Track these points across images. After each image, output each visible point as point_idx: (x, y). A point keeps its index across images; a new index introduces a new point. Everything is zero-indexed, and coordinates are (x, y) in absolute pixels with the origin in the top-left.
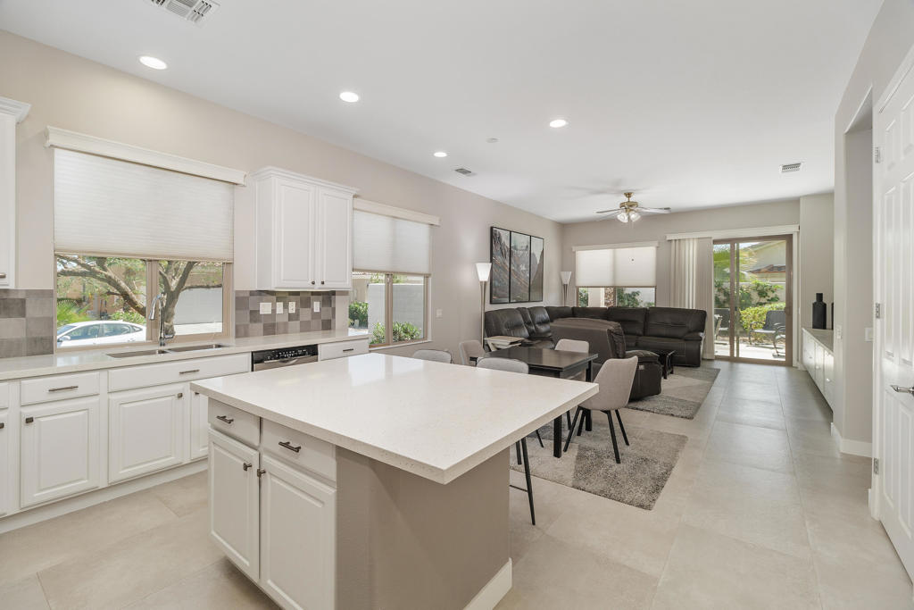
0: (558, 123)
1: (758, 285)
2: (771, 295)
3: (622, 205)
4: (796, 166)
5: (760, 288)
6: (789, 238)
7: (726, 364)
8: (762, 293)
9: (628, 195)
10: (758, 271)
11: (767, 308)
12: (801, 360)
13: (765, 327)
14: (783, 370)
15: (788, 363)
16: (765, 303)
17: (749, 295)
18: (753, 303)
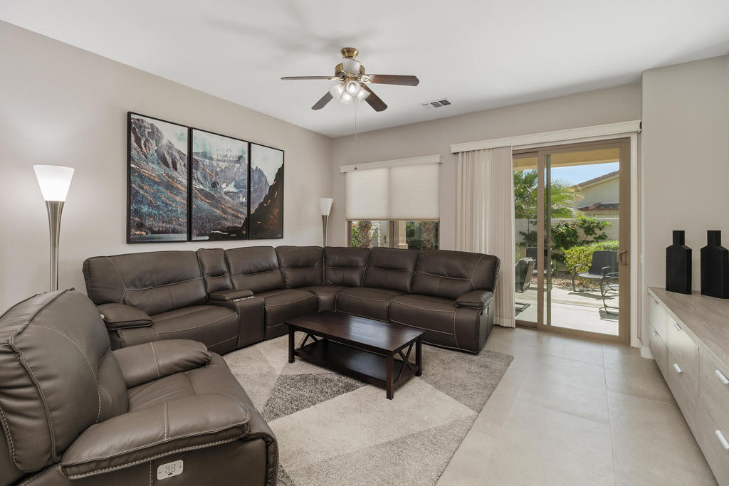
1: (585, 222)
2: (598, 232)
5: (586, 225)
8: (589, 229)
10: (586, 209)
11: (594, 247)
13: (591, 271)
14: (614, 352)
15: (622, 341)
16: (592, 242)
17: (575, 232)
18: (579, 240)
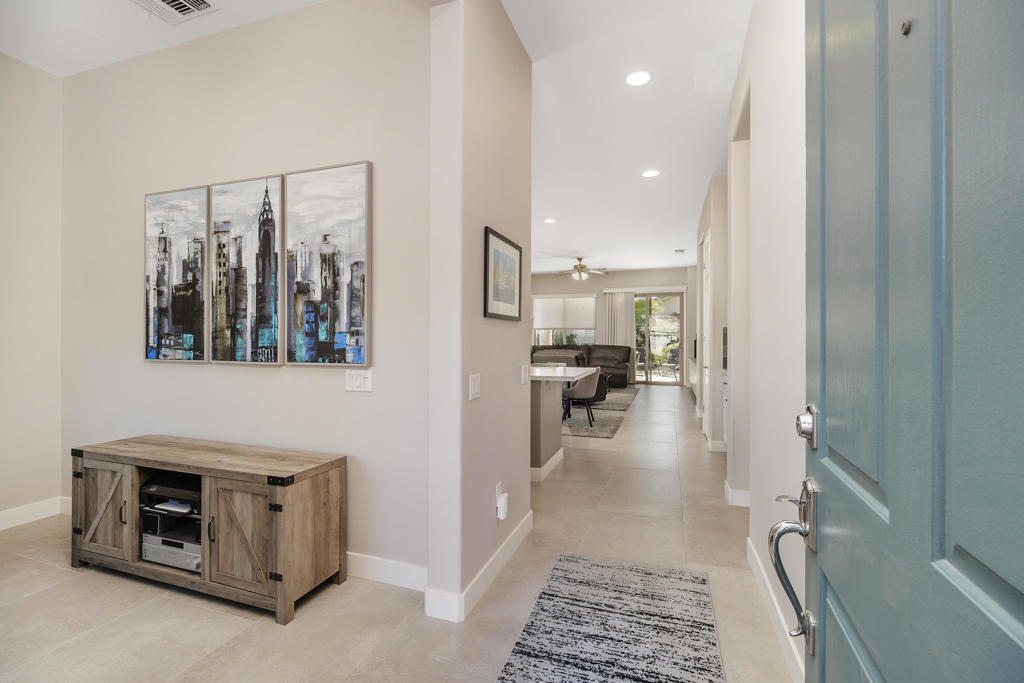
0: (550, 221)
3: (575, 267)
4: (682, 251)
6: (681, 294)
7: (643, 386)
9: (580, 260)
12: (688, 381)
14: (678, 388)
